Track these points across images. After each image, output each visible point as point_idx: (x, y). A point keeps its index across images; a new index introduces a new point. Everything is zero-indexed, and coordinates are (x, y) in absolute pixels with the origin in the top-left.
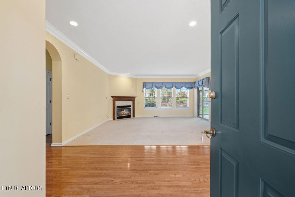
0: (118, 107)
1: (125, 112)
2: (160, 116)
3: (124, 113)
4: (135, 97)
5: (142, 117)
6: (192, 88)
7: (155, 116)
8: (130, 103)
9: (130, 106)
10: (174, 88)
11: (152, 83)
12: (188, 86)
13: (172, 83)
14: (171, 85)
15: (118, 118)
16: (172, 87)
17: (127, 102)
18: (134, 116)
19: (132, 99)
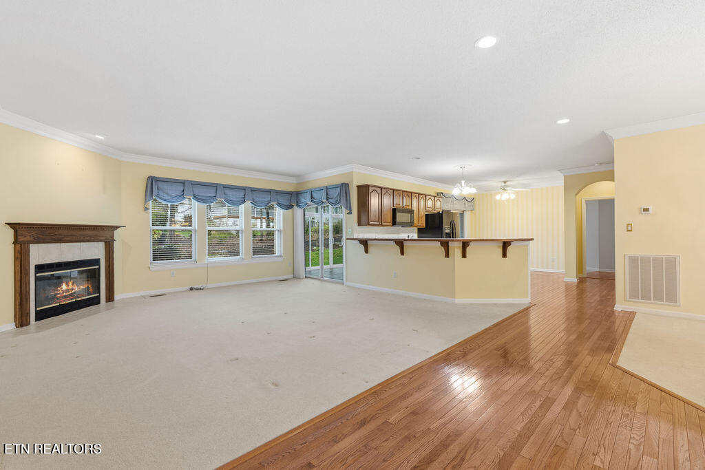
0: (40, 268)
1: (73, 287)
2: (209, 286)
3: (67, 290)
4: (117, 227)
5: (144, 297)
6: (291, 207)
7: (191, 289)
8: (94, 250)
9: (97, 262)
10: (248, 204)
11: (183, 183)
12: (284, 201)
13: (244, 189)
14: (241, 193)
15: (41, 316)
16: (244, 202)
17: (84, 245)
18: (110, 298)
19: (102, 233)
